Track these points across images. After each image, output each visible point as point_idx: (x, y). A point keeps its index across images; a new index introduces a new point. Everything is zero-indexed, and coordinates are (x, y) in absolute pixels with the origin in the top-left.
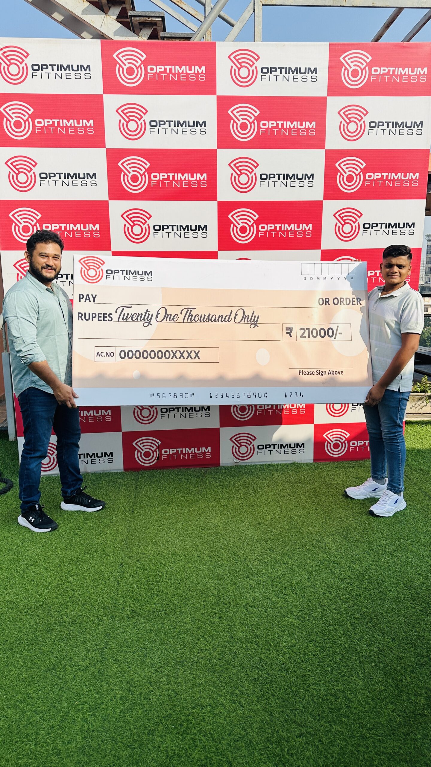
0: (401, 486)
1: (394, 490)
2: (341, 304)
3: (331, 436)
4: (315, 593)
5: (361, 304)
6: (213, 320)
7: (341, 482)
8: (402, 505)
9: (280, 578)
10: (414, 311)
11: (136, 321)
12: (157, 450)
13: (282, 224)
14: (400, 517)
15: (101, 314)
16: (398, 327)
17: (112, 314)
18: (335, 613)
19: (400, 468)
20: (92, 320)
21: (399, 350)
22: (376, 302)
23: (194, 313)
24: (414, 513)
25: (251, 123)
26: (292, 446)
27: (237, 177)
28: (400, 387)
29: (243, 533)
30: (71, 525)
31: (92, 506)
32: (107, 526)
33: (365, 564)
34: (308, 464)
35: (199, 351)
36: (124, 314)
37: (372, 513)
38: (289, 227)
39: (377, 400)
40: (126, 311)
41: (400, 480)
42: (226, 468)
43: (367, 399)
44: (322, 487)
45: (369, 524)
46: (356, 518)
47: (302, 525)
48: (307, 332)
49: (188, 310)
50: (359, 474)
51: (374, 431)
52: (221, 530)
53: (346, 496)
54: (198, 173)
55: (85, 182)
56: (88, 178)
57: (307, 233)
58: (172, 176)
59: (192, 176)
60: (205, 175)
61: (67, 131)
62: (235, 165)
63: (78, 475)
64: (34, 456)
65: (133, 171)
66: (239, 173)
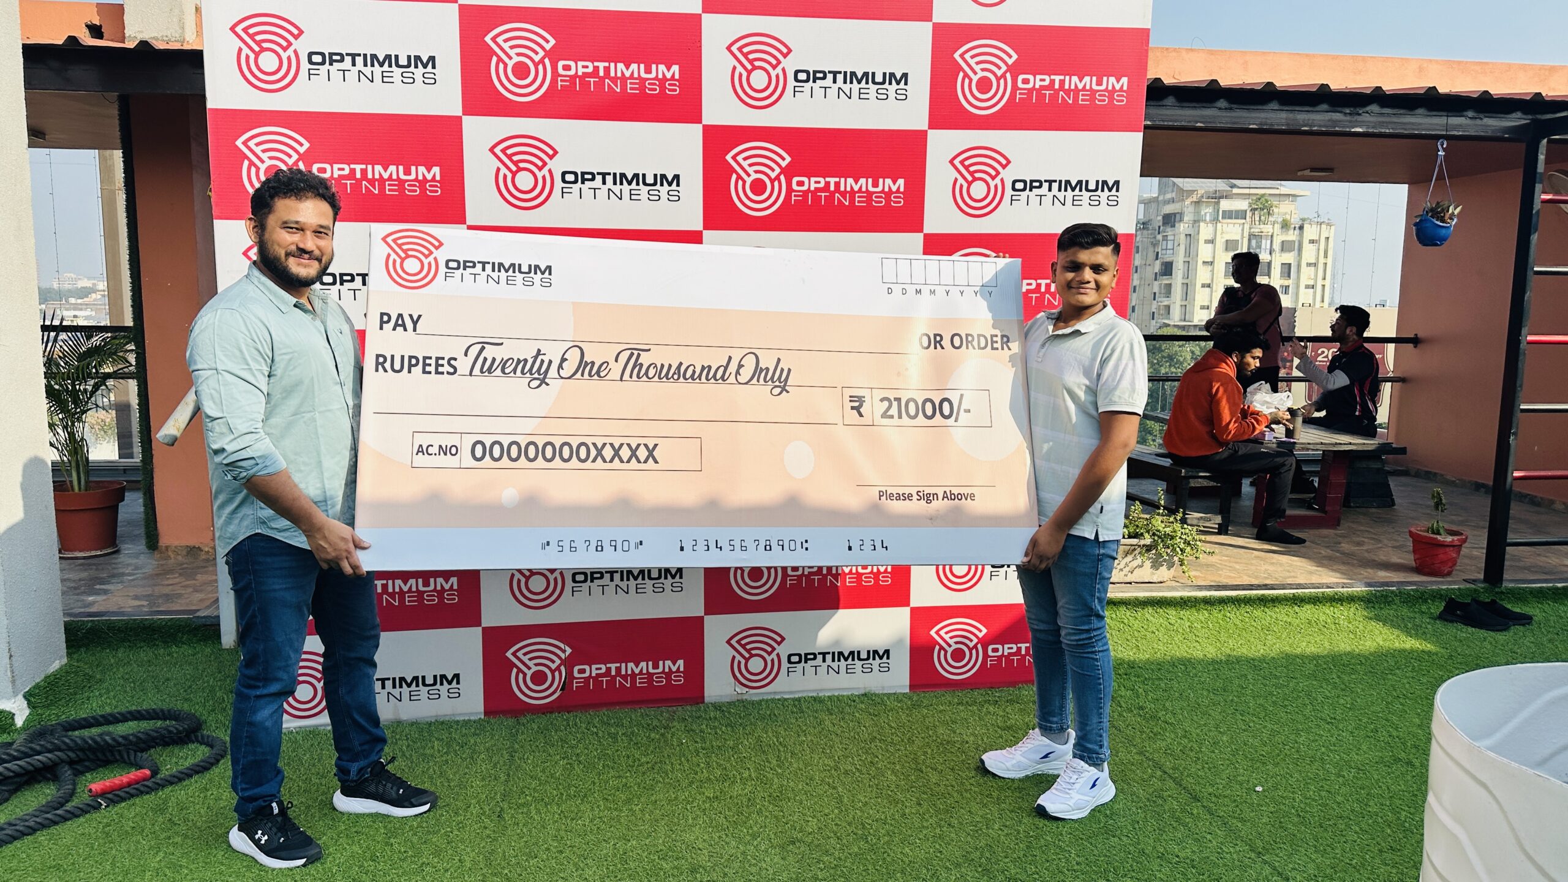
0: (1104, 749)
1: (1089, 758)
2: (967, 348)
3: (947, 633)
5: (1010, 349)
6: (688, 376)
7: (972, 738)
8: (1107, 792)
10: (1127, 365)
11: (512, 374)
12: (563, 668)
13: (840, 177)
14: (1103, 820)
15: (430, 358)
16: (1091, 399)
17: (455, 359)
19: (1101, 708)
20: (410, 372)
21: (1094, 448)
22: (1043, 345)
23: (645, 359)
24: (1134, 809)
26: (864, 655)
27: (745, 74)
28: (1099, 530)
29: (755, 865)
30: (356, 848)
31: (406, 804)
32: (437, 853)
34: (897, 697)
35: (656, 445)
36: (485, 359)
37: (1041, 812)
38: (856, 183)
39: (1049, 559)
40: (490, 352)
41: (1101, 736)
42: (717, 707)
43: (1026, 555)
44: (929, 751)
45: (1036, 838)
46: (1008, 823)
47: (887, 842)
48: (896, 406)
49: (632, 354)
50: (1009, 719)
51: (1042, 627)
52: (703, 859)
53: (983, 770)
54: (661, 63)
55: (411, 75)
56: (416, 67)
57: (895, 197)
58: (605, 67)
59: (648, 71)
60: (675, 68)
62: (740, 49)
63: (374, 730)
64: (265, 692)
65: (518, 54)
66: (749, 67)
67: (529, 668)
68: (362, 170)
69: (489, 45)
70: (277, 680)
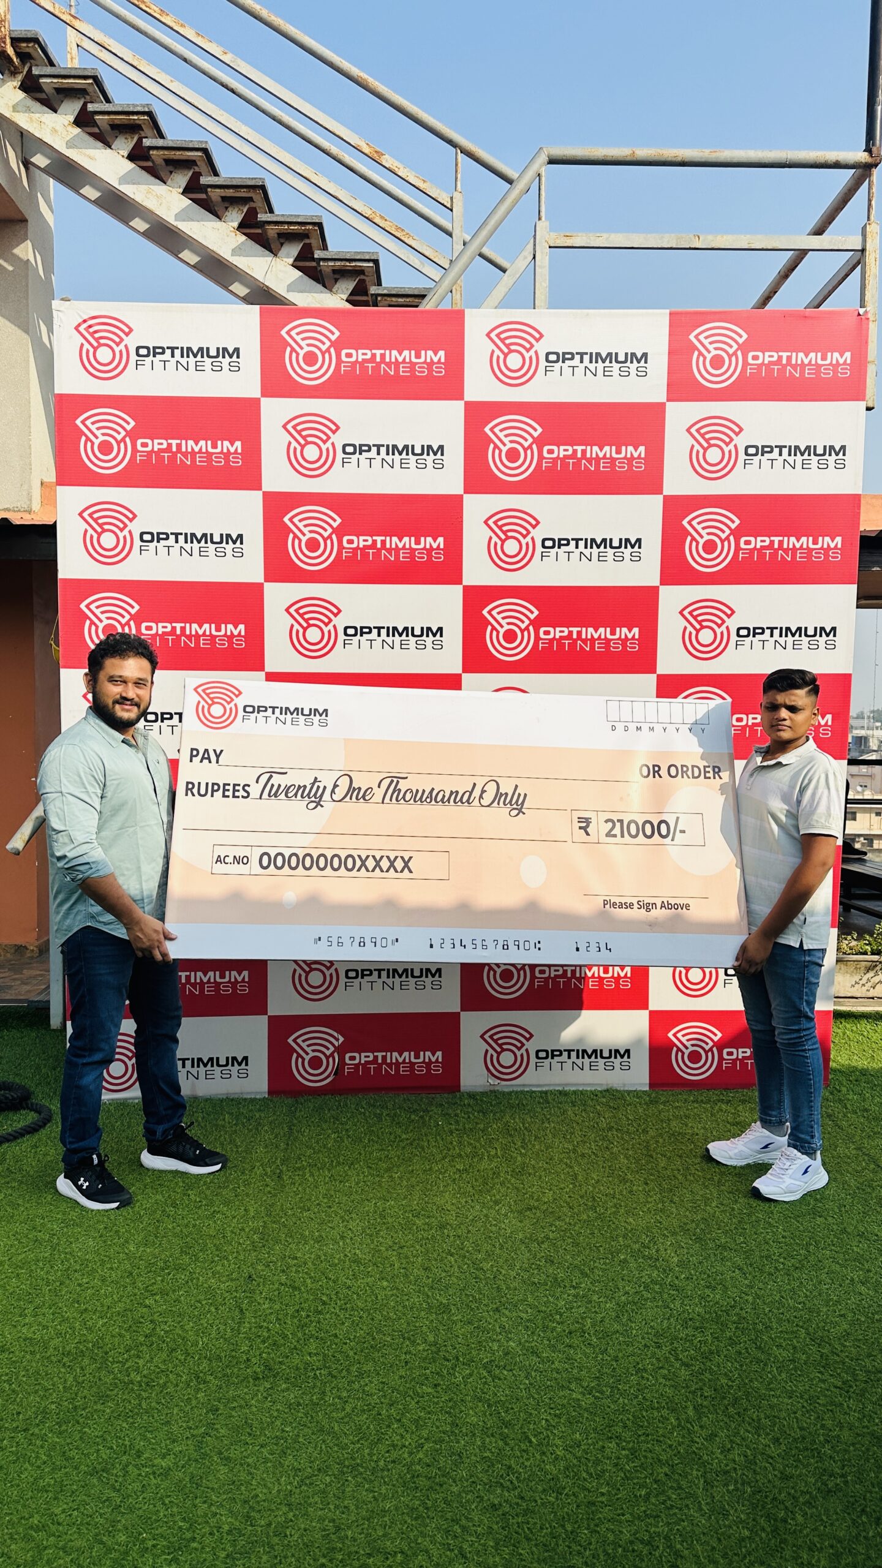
0: (816, 1140)
1: (802, 1147)
2: (683, 777)
3: (684, 1036)
4: (628, 1345)
5: (721, 778)
6: (438, 800)
7: (702, 1131)
8: (820, 1178)
9: (561, 1315)
10: (822, 793)
11: (294, 798)
12: (336, 1055)
13: (581, 627)
14: (812, 1202)
15: (229, 785)
16: (793, 822)
17: (249, 786)
18: (665, 1385)
19: (811, 1101)
20: (212, 796)
21: (797, 866)
22: (752, 775)
23: (403, 786)
24: (843, 1195)
25: (525, 450)
26: (606, 1054)
27: (499, 543)
28: (804, 939)
29: (496, 1225)
30: (159, 1197)
31: (201, 1163)
32: (227, 1203)
33: (733, 1292)
34: (637, 1094)
35: (411, 858)
36: (273, 785)
37: (756, 1194)
38: (596, 632)
39: (757, 964)
40: (276, 780)
41: (812, 1127)
42: (472, 1095)
43: (737, 959)
44: (661, 1140)
45: (749, 1215)
46: (725, 1202)
47: (614, 1213)
48: (619, 827)
49: (392, 781)
50: (739, 1116)
51: (759, 1027)
52: (451, 1218)
53: (708, 1158)
54: (429, 536)
55: (223, 550)
56: (227, 543)
57: (630, 644)
58: (381, 540)
59: (418, 542)
60: (441, 540)
61: (193, 460)
62: (495, 523)
63: (176, 1097)
64: (90, 1060)
65: (311, 531)
66: (503, 537)
67: (307, 1054)
68: (181, 627)
69: (286, 525)
70: (100, 1050)
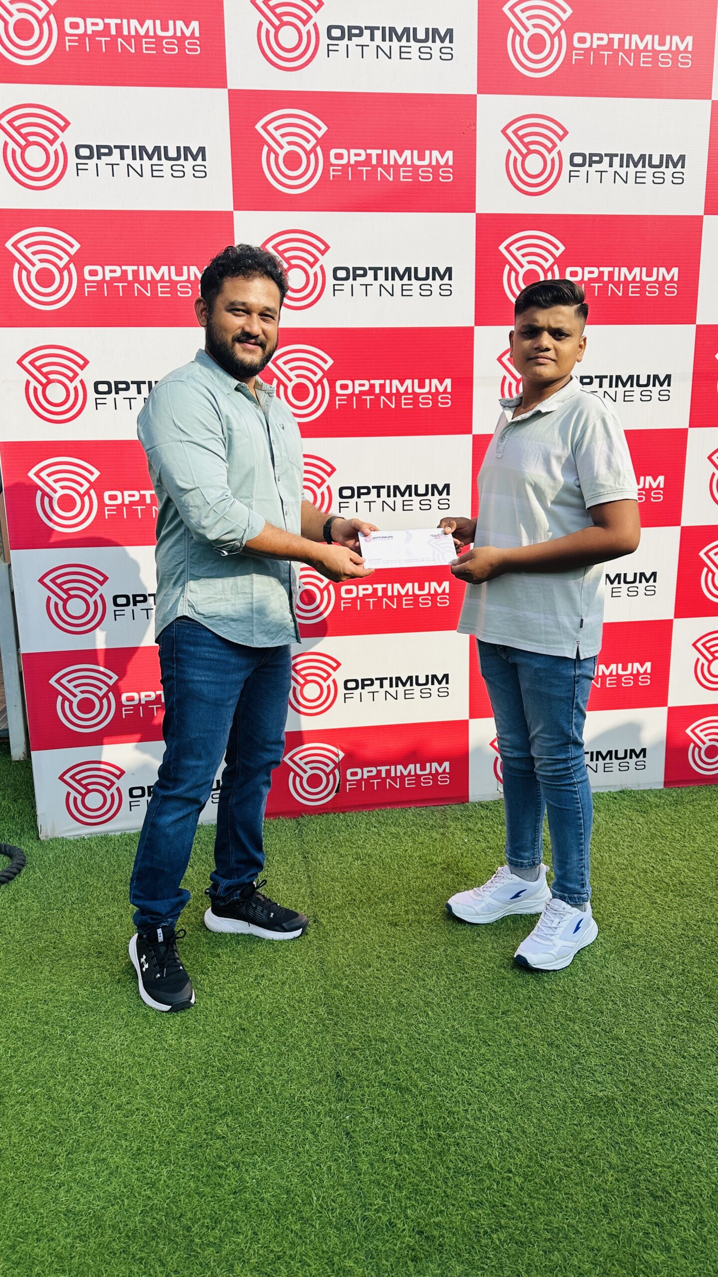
3: (702, 731)
12: (336, 771)
13: (614, 267)
25: (552, 37)
26: (621, 754)
27: (520, 158)
34: (657, 793)
38: (630, 273)
42: (483, 806)
54: (435, 149)
55: (181, 168)
56: (186, 159)
57: (668, 287)
58: (377, 155)
59: (421, 157)
60: (449, 154)
61: (139, 47)
62: (515, 132)
65: (290, 143)
66: (524, 151)
67: (305, 772)
68: (133, 271)
69: (259, 134)
